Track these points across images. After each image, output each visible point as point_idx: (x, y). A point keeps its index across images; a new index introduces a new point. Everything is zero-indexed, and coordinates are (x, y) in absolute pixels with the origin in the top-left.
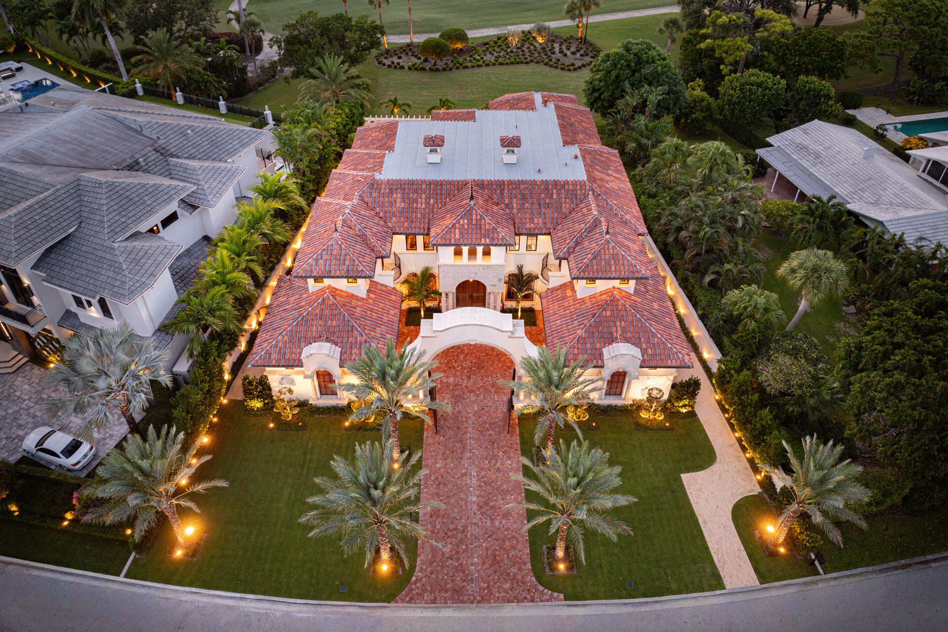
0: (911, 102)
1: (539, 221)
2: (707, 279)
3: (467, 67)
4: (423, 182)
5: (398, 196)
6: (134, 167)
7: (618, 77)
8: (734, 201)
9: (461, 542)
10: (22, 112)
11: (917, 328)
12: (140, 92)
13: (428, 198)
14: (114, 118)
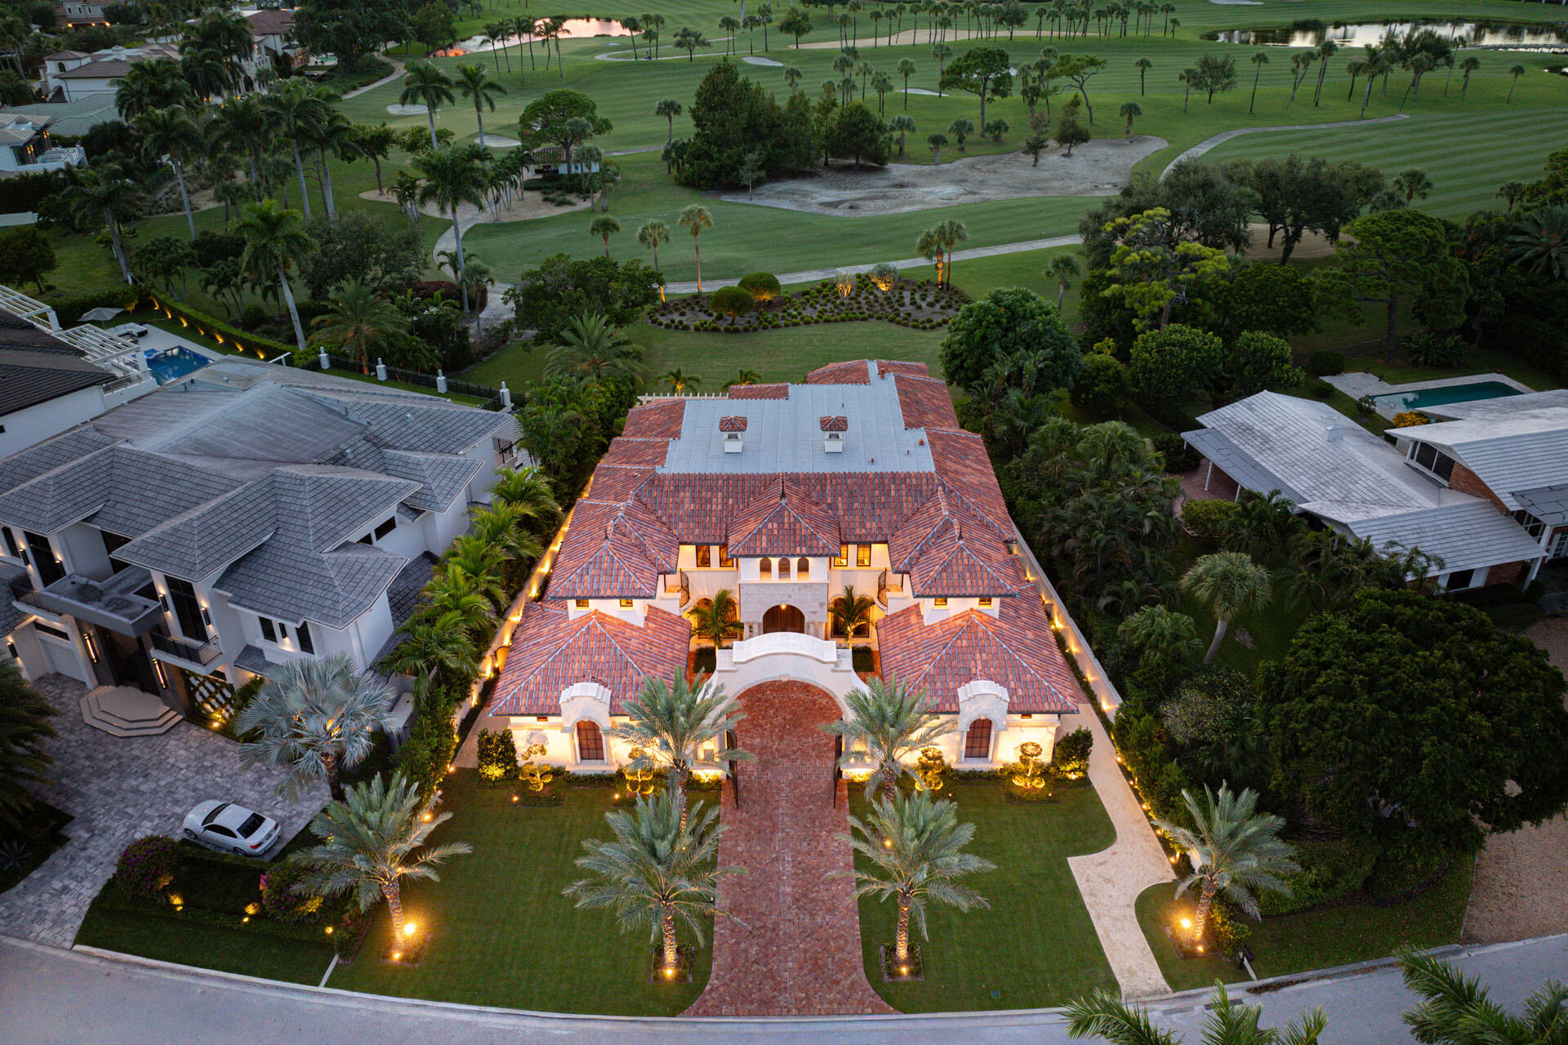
0: (1415, 363)
1: (872, 525)
2: (1103, 602)
3: (777, 327)
4: (718, 477)
5: (686, 495)
6: (339, 460)
7: (984, 337)
8: (1138, 498)
9: (771, 942)
10: (186, 391)
11: (1350, 645)
12: (325, 364)
13: (726, 497)
14: (309, 398)
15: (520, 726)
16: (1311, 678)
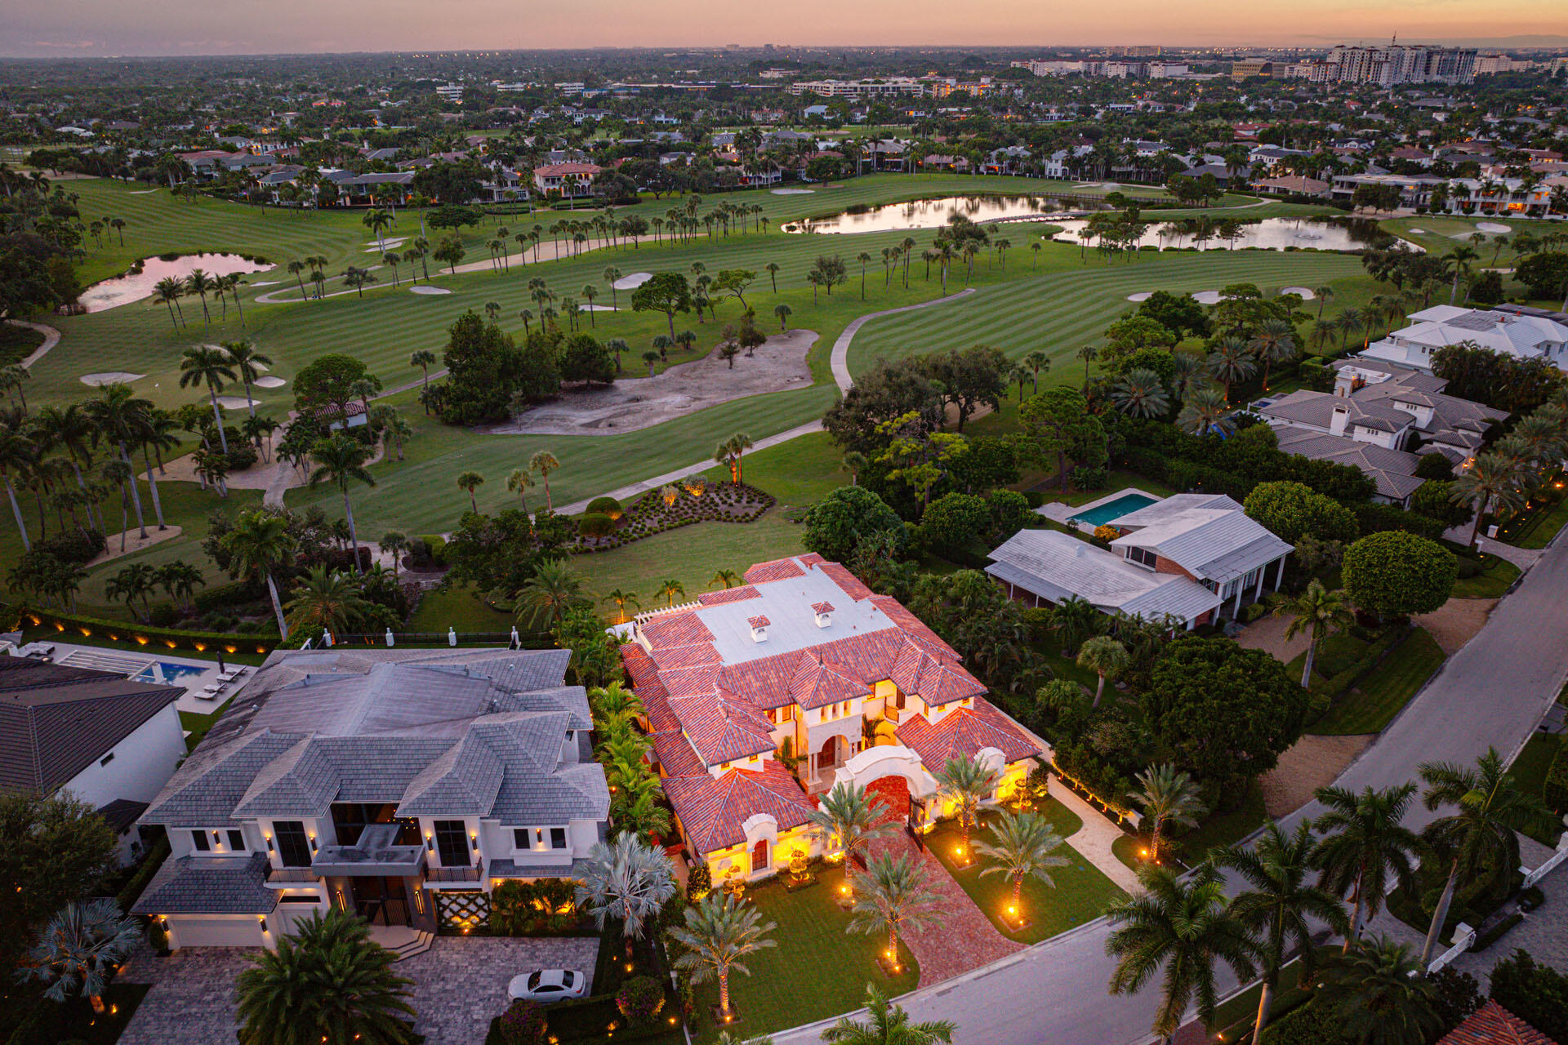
1: (875, 670)
2: (1013, 687)
3: (634, 540)
4: (766, 660)
5: (750, 677)
6: (492, 709)
7: (843, 525)
8: (1005, 617)
9: (938, 935)
10: (306, 686)
13: (777, 672)
14: (427, 669)
15: (713, 859)
16: (1176, 696)
